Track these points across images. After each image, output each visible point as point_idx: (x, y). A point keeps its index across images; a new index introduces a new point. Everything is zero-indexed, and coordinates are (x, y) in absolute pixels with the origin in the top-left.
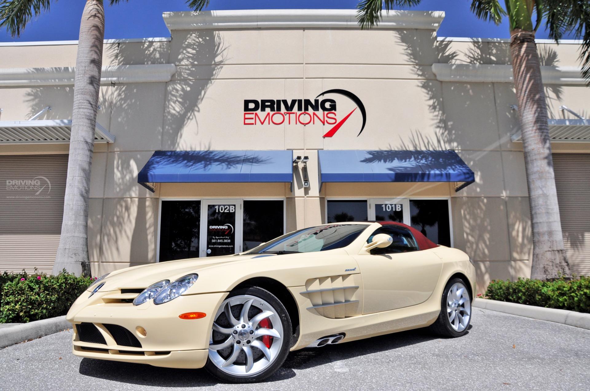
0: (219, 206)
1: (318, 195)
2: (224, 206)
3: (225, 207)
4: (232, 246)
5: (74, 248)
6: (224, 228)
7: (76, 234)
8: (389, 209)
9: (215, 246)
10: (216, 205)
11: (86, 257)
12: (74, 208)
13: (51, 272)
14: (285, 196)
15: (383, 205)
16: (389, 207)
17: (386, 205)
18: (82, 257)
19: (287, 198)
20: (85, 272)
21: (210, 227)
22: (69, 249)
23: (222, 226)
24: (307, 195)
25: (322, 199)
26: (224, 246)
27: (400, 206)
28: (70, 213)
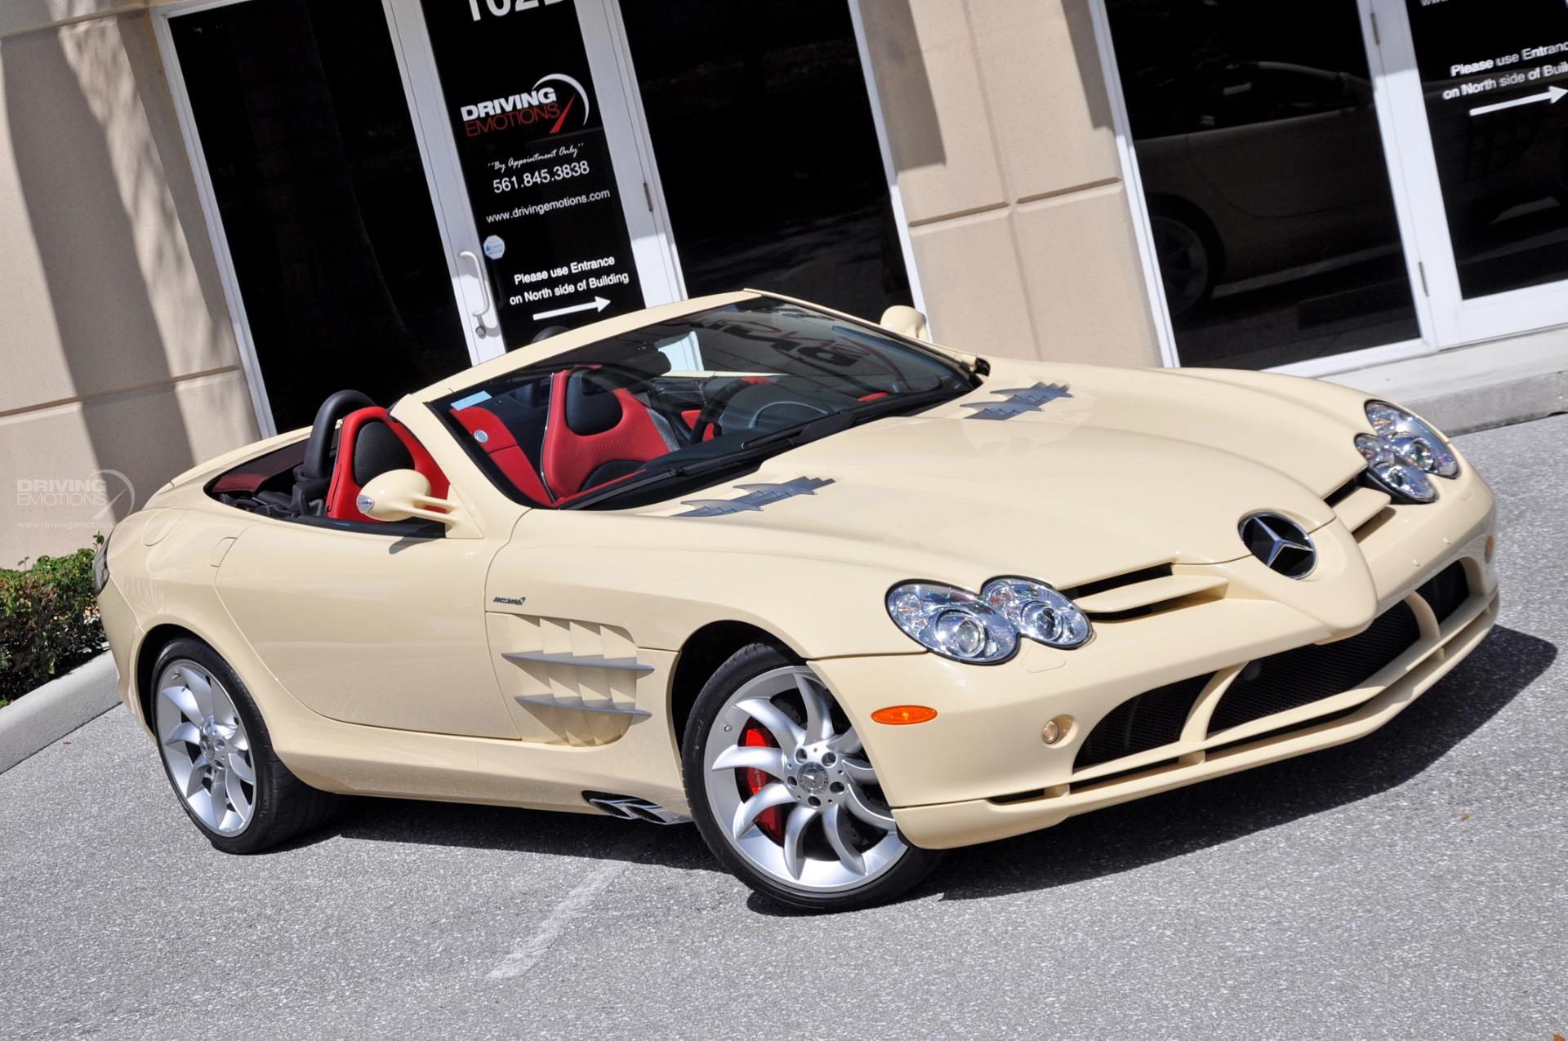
4: (605, 193)
6: (535, 103)
21: (464, 110)
23: (525, 96)
26: (567, 202)
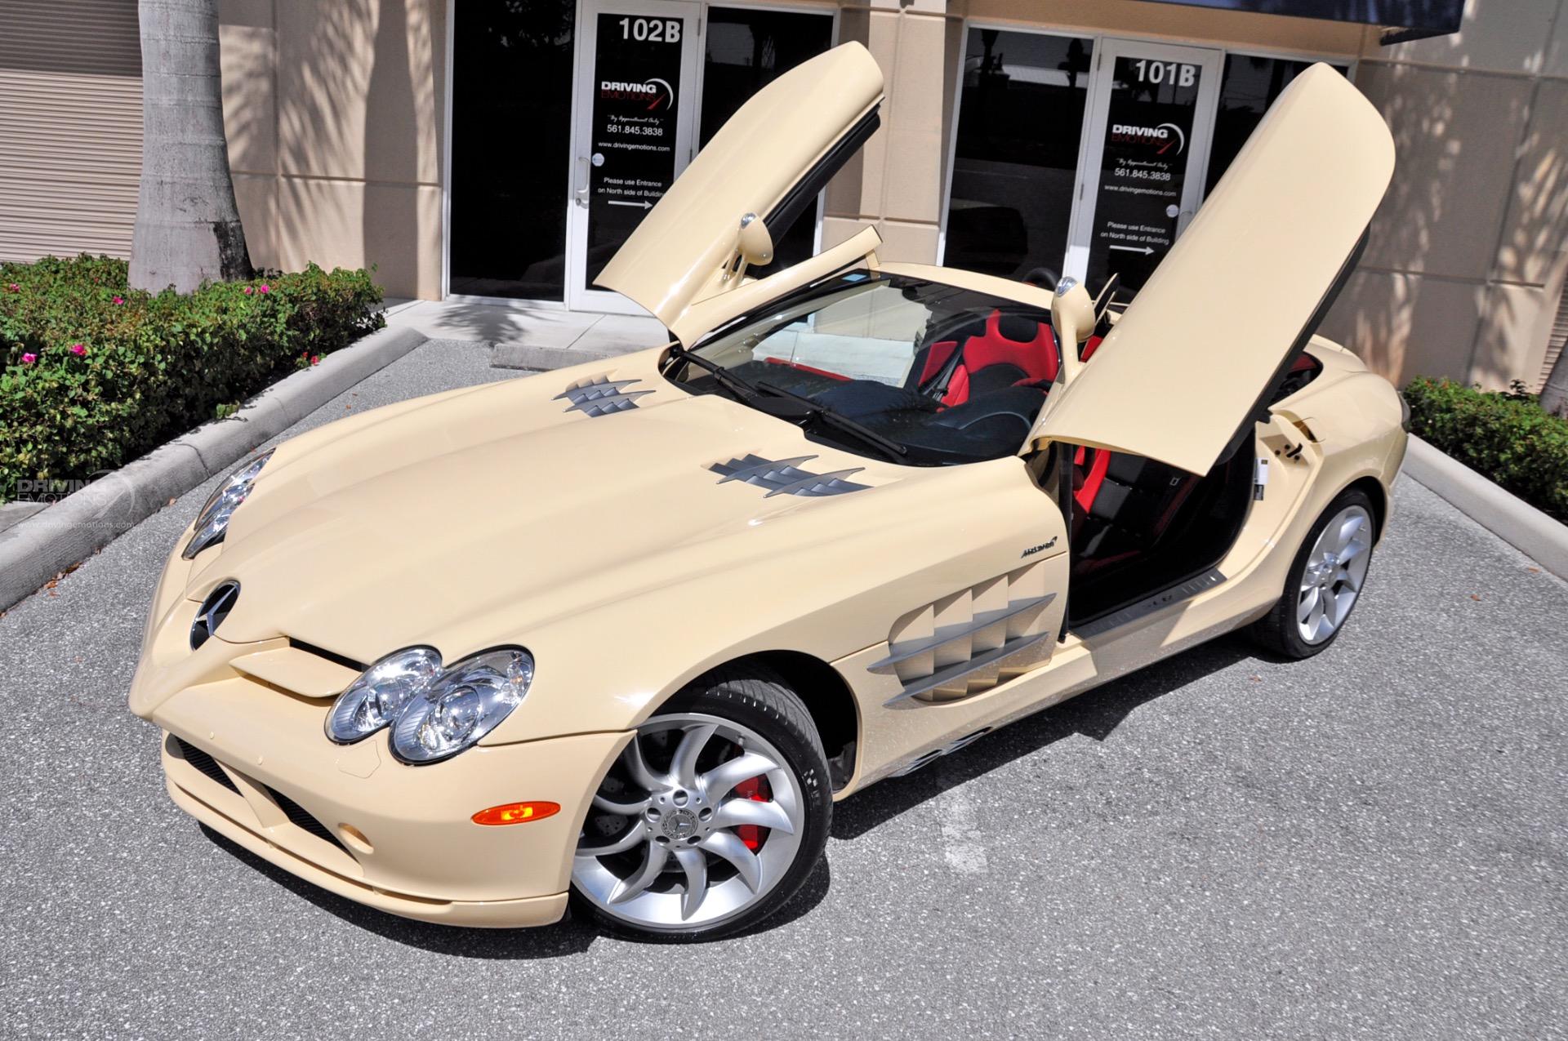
0: (633, 19)
1: (943, 11)
2: (649, 19)
3: (652, 25)
4: (668, 149)
5: (187, 181)
6: (644, 90)
7: (190, 137)
8: (1156, 76)
9: (616, 145)
10: (622, 17)
11: (226, 205)
12: (172, 52)
13: (130, 248)
14: (839, 3)
15: (1140, 61)
16: (1157, 69)
17: (1149, 63)
18: (214, 208)
19: (845, 10)
20: (229, 252)
21: (603, 83)
22: (173, 183)
23: (639, 86)
24: (909, 7)
25: (953, 24)
26: (645, 147)
27: (1193, 71)
28: (163, 70)
